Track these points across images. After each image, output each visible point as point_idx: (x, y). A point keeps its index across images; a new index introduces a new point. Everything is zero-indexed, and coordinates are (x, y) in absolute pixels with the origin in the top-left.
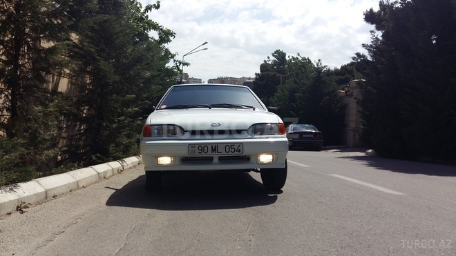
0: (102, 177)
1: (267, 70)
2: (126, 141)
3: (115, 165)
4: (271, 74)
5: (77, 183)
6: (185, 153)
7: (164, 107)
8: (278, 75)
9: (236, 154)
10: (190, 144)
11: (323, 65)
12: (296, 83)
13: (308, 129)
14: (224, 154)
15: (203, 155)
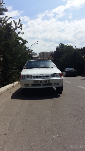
0: (8, 89)
1: (58, 50)
2: (14, 77)
3: (11, 85)
4: (60, 51)
5: (2, 92)
6: (33, 83)
7: (26, 68)
8: (62, 51)
9: (48, 83)
10: (34, 81)
11: (77, 48)
12: (68, 54)
13: (72, 69)
14: (44, 83)
15: (38, 84)
